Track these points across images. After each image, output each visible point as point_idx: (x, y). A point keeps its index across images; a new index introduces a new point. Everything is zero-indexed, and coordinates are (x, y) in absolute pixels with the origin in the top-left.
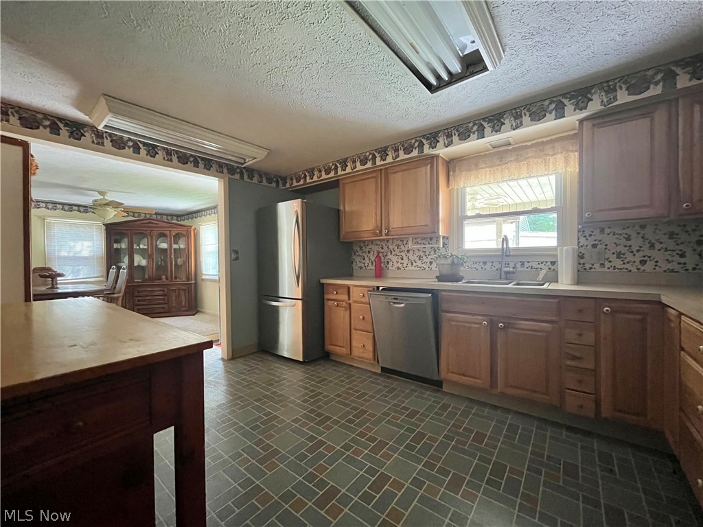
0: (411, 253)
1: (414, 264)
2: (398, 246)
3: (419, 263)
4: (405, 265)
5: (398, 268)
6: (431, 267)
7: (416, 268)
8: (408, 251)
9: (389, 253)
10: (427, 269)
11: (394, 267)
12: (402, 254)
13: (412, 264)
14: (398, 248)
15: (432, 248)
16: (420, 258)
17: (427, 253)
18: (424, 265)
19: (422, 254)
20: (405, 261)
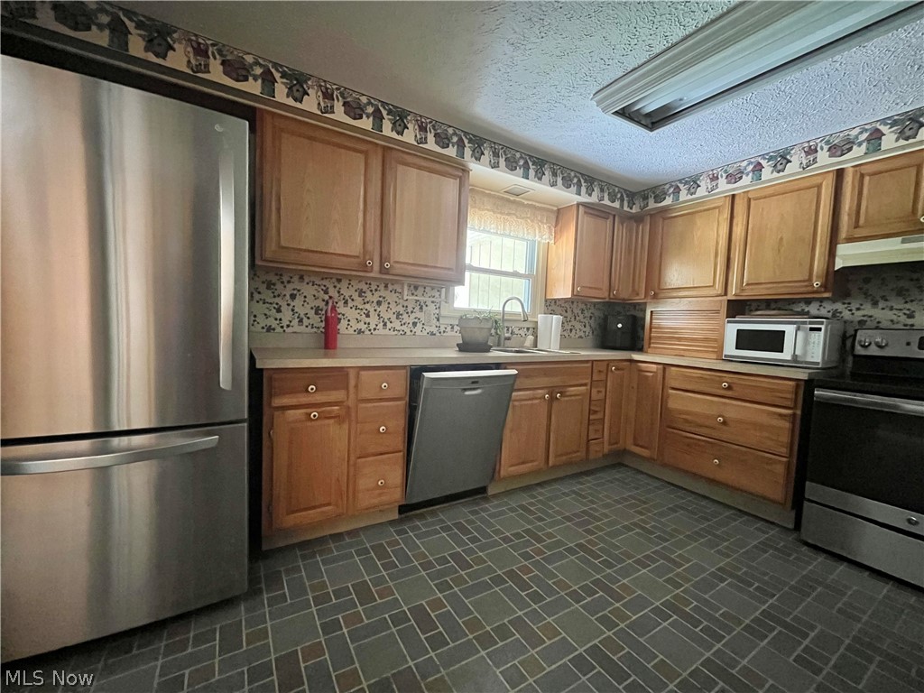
0: (384, 306)
1: (389, 325)
2: (361, 293)
3: (397, 324)
4: (372, 327)
5: (360, 332)
6: (414, 330)
7: (392, 332)
8: (379, 303)
9: (341, 304)
10: (409, 333)
11: (351, 331)
12: (367, 306)
13: (385, 325)
14: (360, 296)
15: (417, 301)
16: (398, 315)
17: (409, 310)
18: (404, 328)
19: (402, 310)
20: (373, 320)
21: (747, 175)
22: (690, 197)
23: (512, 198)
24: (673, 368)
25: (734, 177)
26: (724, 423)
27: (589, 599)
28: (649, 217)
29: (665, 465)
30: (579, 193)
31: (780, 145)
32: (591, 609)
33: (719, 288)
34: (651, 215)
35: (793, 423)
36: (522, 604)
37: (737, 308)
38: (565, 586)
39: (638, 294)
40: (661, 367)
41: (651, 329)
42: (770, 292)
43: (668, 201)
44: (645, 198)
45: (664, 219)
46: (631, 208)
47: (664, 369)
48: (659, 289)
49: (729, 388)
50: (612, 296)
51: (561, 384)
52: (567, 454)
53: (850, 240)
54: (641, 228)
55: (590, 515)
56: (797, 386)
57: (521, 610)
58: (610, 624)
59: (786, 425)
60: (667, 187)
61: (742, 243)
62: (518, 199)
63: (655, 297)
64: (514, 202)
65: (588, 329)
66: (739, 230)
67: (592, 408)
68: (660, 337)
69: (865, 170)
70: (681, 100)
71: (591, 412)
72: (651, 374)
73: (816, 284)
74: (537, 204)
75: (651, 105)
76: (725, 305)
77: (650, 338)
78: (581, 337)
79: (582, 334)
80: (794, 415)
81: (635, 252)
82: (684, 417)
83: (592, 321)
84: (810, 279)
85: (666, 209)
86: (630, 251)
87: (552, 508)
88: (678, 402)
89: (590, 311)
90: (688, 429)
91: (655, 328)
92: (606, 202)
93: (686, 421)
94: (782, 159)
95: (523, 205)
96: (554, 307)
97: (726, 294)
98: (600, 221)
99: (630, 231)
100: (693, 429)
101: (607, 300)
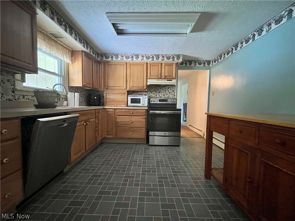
21: (130, 58)
22: (116, 60)
23: (52, 38)
24: (117, 110)
25: (127, 58)
26: (132, 123)
27: (128, 183)
28: (103, 63)
29: (117, 138)
30: (84, 47)
31: (137, 52)
32: (131, 185)
33: (125, 87)
34: (104, 62)
35: (146, 119)
36: (114, 199)
37: (129, 93)
38: (119, 184)
39: (101, 87)
40: (114, 110)
41: (106, 99)
42: (136, 89)
43: (110, 59)
44: (102, 56)
45: (108, 65)
46: (98, 58)
47: (115, 110)
48: (108, 86)
49: (132, 113)
50: (93, 87)
51: (88, 118)
52: (91, 144)
53: (150, 79)
54: (100, 65)
55: (107, 161)
56: (146, 111)
57: (115, 201)
58: (138, 185)
59: (144, 120)
60: (109, 55)
61: (130, 76)
62: (55, 40)
63: (107, 89)
64: (53, 40)
65: (83, 99)
66: (128, 72)
67: (96, 126)
68: (109, 101)
69: (151, 64)
70: (127, 30)
71: (96, 127)
72: (111, 112)
73: (145, 88)
74: (64, 45)
75: (121, 27)
76: (126, 92)
77: (106, 102)
78: (81, 102)
79: (82, 101)
80: (145, 118)
81: (99, 73)
82: (121, 123)
83: (84, 96)
84: (144, 86)
85: (108, 62)
86: (97, 73)
87: (94, 164)
88: (120, 119)
89: (84, 92)
90: (123, 126)
91: (108, 98)
92: (91, 53)
93: (122, 124)
94: (137, 56)
95: (58, 43)
96: (72, 90)
97: (126, 89)
98: (89, 60)
99: (97, 66)
100: (125, 126)
101: (92, 88)
